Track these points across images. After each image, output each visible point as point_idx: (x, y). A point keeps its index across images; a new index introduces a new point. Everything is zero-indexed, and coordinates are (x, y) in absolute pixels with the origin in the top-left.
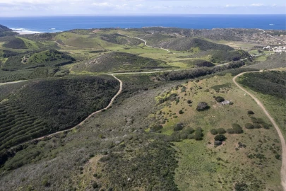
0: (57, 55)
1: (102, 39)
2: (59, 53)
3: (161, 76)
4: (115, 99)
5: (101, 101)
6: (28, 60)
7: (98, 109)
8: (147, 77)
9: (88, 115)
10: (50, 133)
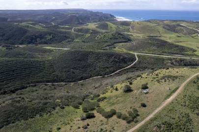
0: (120, 36)
1: (164, 27)
2: (121, 35)
3: (176, 61)
4: (120, 71)
5: (108, 70)
6: (100, 37)
7: (101, 75)
8: (163, 60)
9: (90, 77)
10: (57, 82)
